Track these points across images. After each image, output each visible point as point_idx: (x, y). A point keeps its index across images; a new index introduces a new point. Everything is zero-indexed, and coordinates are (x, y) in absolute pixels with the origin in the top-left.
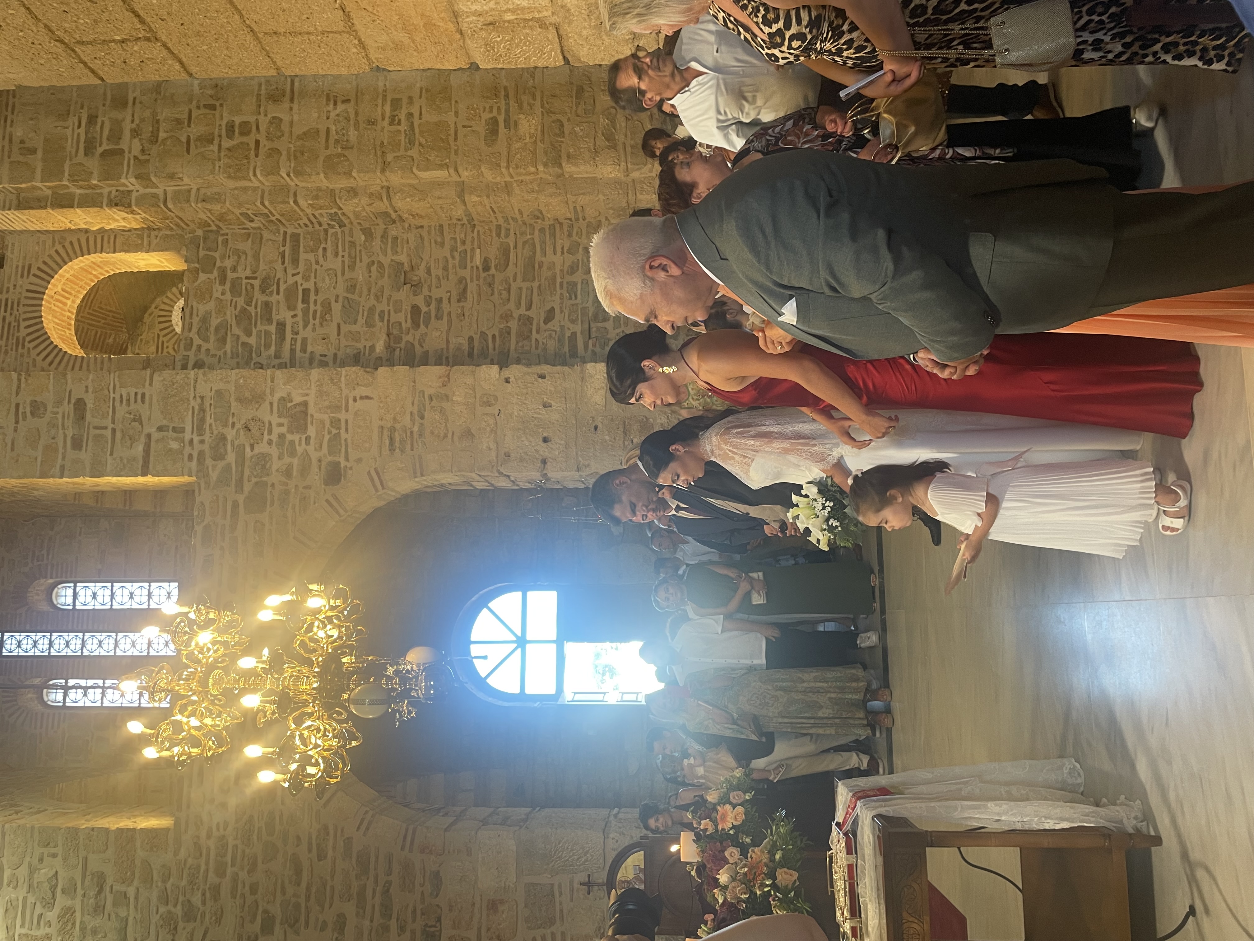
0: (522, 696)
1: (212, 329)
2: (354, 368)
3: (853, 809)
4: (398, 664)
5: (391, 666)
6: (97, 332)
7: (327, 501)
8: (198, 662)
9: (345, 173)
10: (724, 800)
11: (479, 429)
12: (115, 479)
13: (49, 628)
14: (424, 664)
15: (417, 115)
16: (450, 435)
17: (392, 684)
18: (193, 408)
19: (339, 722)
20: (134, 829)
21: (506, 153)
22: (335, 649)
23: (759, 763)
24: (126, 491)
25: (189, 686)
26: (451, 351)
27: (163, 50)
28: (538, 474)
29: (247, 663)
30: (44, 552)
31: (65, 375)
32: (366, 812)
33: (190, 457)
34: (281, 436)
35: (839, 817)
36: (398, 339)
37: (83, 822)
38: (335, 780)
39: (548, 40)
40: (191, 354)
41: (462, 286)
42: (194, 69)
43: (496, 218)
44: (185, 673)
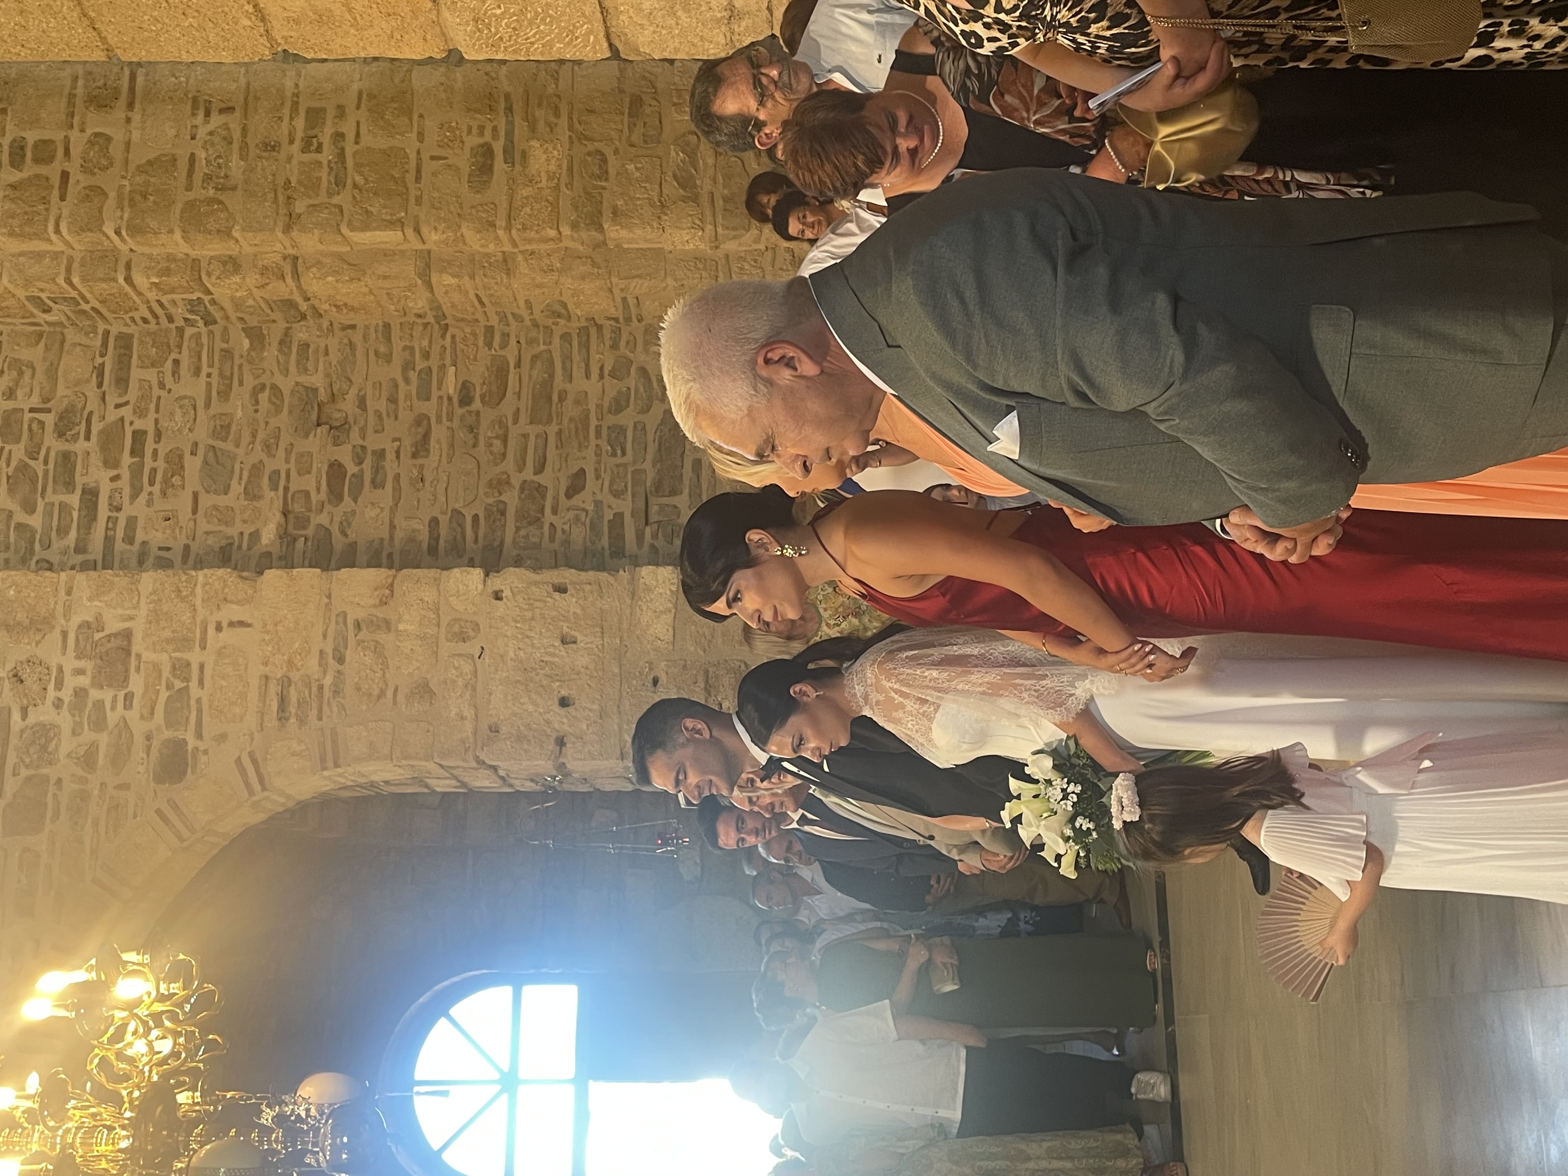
2: (220, 572)
4: (282, 1103)
5: (269, 1106)
7: (158, 812)
9: (219, 231)
11: (445, 682)
14: (330, 1105)
15: (350, 136)
16: (390, 693)
17: (270, 1142)
21: (505, 205)
22: (165, 1077)
26: (397, 542)
28: (549, 765)
34: (80, 693)
36: (303, 522)
39: (584, 15)
41: (421, 430)
43: (485, 314)
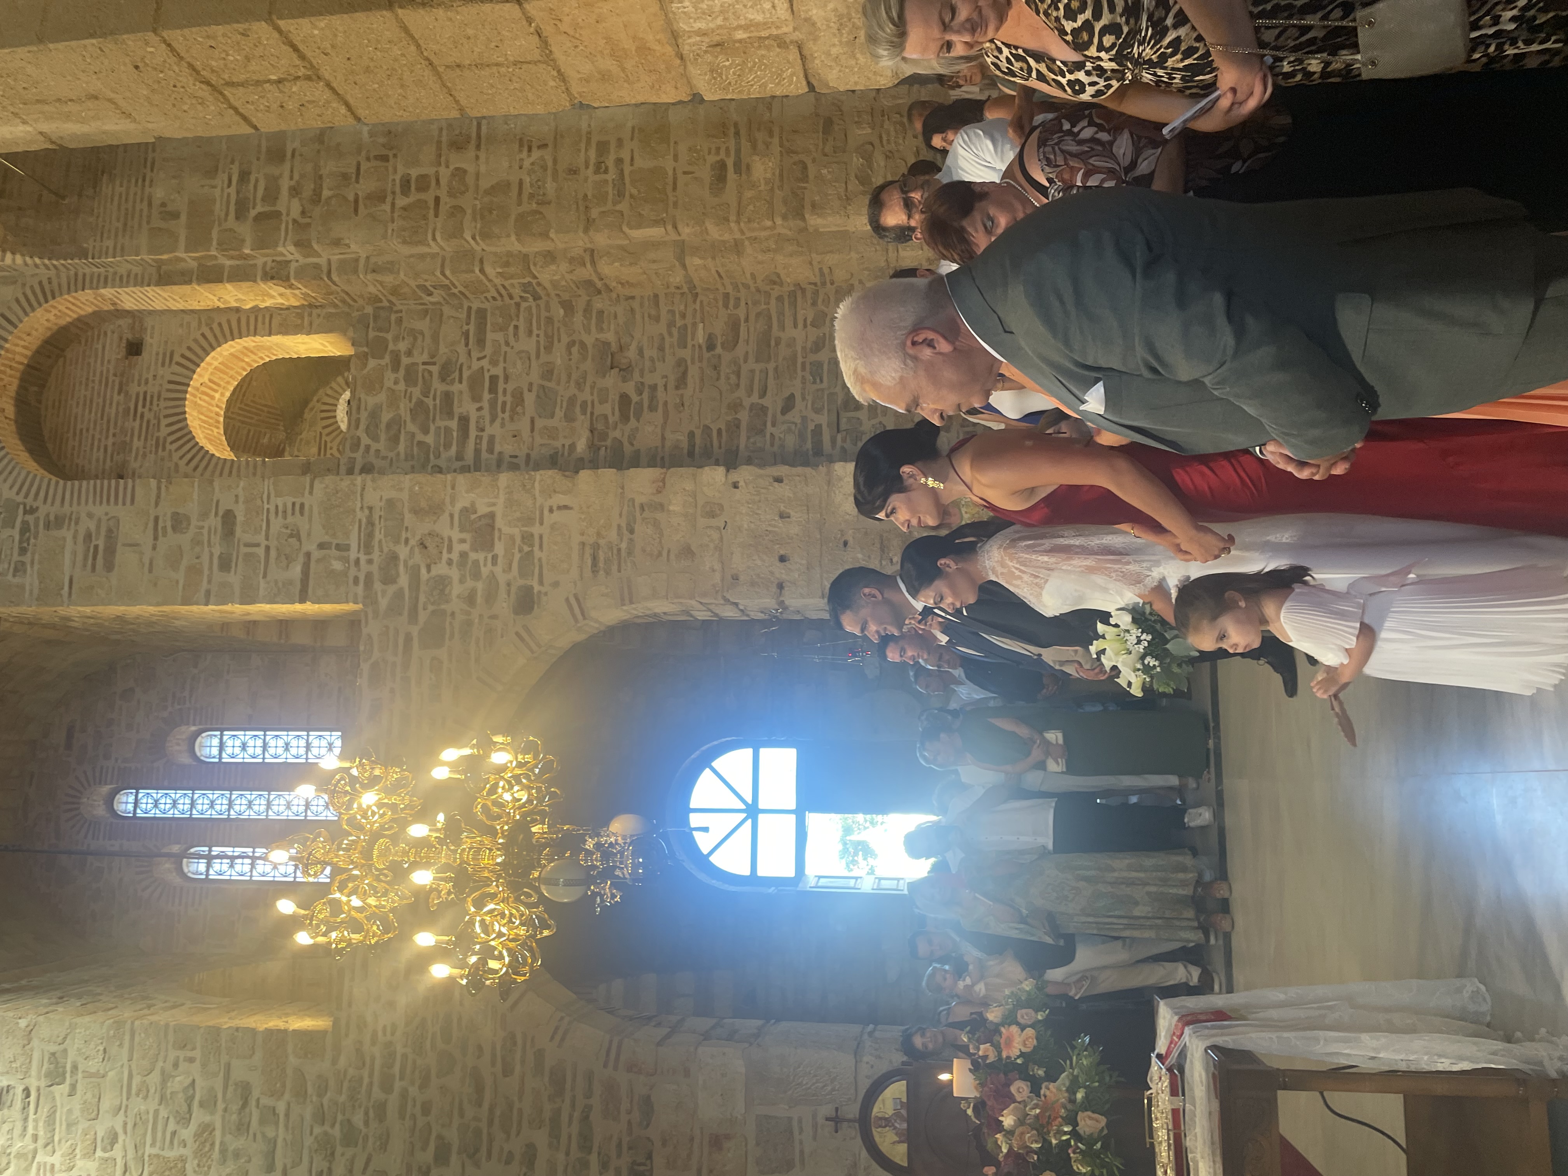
0: (753, 878)
1: (383, 426)
2: (551, 472)
3: (1180, 1037)
4: (599, 835)
5: (590, 837)
6: (249, 431)
7: (517, 634)
8: (361, 828)
9: (540, 234)
10: (1010, 1019)
11: (701, 546)
12: (268, 606)
13: (191, 785)
14: (631, 836)
15: (627, 160)
16: (665, 554)
17: (592, 860)
18: (360, 521)
19: (528, 906)
20: (286, 1031)
21: (736, 204)
22: (524, 816)
23: (1056, 974)
24: (281, 621)
25: (349, 857)
26: (667, 448)
27: (326, 89)
28: (773, 602)
29: (418, 830)
30: (187, 694)
31: (211, 482)
32: (562, 1019)
33: (356, 581)
34: (464, 555)
35: (1161, 1046)
36: (604, 436)
37: (226, 1020)
38: (523, 978)
39: (788, 62)
40: (358, 455)
41: (681, 370)
42: (362, 113)
43: (723, 284)
44: (346, 842)
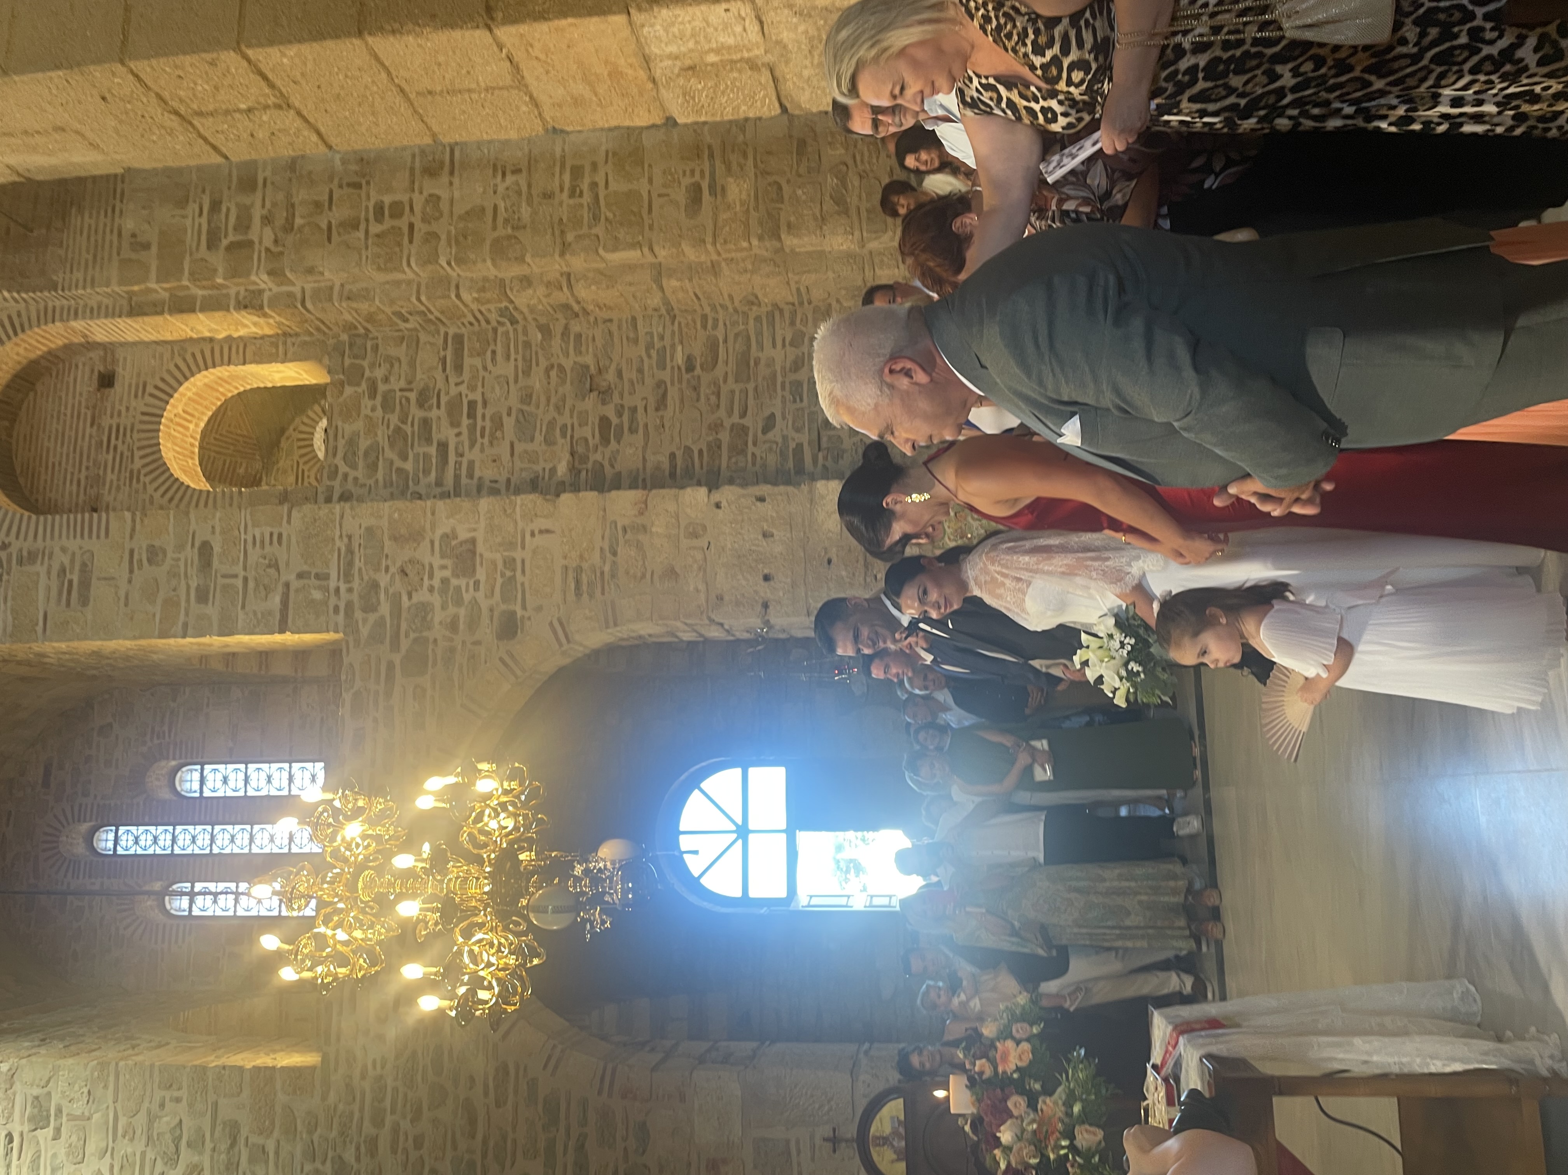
0: (745, 900)
1: (361, 453)
2: (531, 496)
3: (1174, 1047)
4: (587, 861)
5: (579, 863)
6: (225, 461)
7: (501, 659)
8: (346, 860)
9: (516, 259)
10: (1005, 1034)
11: (685, 567)
12: (248, 637)
13: (172, 820)
14: (620, 861)
15: (602, 184)
16: (648, 575)
17: (581, 887)
18: (339, 550)
19: (517, 934)
20: (274, 1068)
21: (712, 226)
22: (511, 843)
23: (1051, 987)
24: (261, 653)
25: (334, 890)
26: (648, 471)
27: (297, 118)
28: (759, 621)
29: (403, 861)
30: (166, 728)
31: (187, 514)
32: (554, 1046)
33: (336, 609)
34: (445, 581)
35: (1156, 1057)
36: (584, 459)
37: (212, 1058)
38: (513, 1008)
39: (760, 83)
40: (337, 483)
41: (661, 391)
42: (333, 141)
43: (701, 306)
44: (330, 875)
